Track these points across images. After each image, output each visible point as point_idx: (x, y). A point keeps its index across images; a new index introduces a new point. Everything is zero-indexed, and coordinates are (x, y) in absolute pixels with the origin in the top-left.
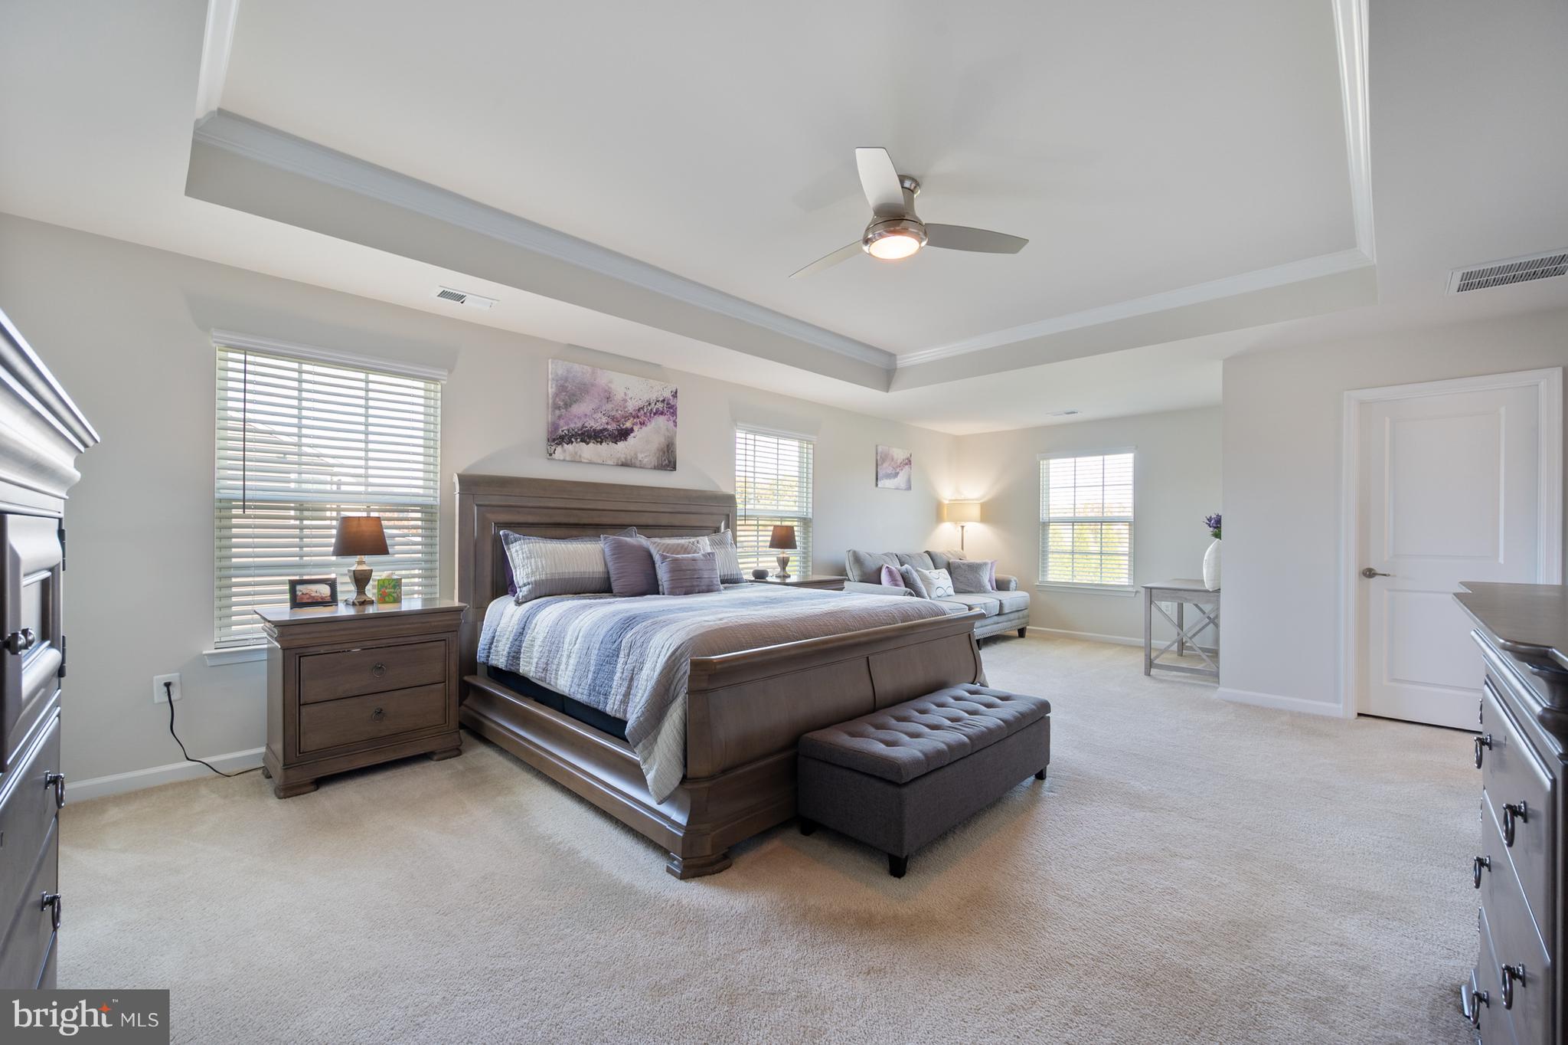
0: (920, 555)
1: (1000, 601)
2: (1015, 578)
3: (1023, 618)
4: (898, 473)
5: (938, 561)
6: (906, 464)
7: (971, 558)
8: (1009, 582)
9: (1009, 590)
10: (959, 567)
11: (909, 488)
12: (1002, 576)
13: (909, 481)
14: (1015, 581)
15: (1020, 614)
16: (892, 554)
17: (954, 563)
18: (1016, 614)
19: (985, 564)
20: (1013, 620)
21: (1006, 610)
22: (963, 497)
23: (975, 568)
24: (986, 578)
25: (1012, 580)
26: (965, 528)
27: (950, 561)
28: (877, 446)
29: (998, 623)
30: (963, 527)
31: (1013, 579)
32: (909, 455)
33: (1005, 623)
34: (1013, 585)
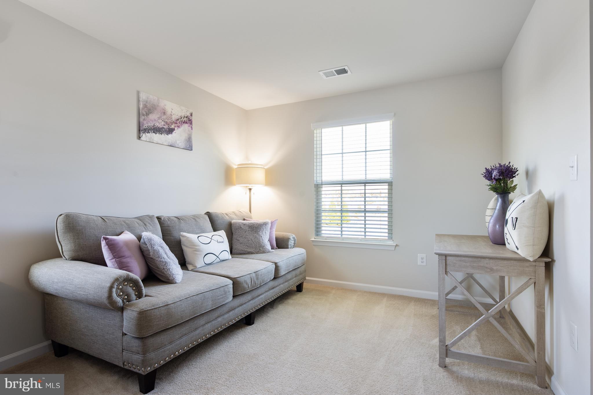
0: (195, 218)
1: (276, 264)
2: (294, 236)
3: (300, 274)
4: (174, 130)
5: (218, 222)
6: (185, 122)
7: (256, 218)
8: (288, 239)
9: (287, 248)
10: (239, 227)
11: (189, 147)
12: (282, 234)
13: (189, 140)
14: (294, 238)
15: (298, 272)
16: (151, 217)
17: (236, 223)
18: (294, 273)
19: (265, 224)
20: (291, 279)
21: (282, 272)
22: (250, 162)
23: (256, 228)
24: (265, 238)
25: (291, 238)
26: (252, 191)
27: (233, 221)
28: (138, 93)
29: (273, 288)
30: (250, 189)
31: (292, 236)
32: (189, 114)
33: (282, 286)
34: (291, 243)
